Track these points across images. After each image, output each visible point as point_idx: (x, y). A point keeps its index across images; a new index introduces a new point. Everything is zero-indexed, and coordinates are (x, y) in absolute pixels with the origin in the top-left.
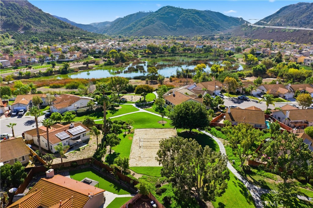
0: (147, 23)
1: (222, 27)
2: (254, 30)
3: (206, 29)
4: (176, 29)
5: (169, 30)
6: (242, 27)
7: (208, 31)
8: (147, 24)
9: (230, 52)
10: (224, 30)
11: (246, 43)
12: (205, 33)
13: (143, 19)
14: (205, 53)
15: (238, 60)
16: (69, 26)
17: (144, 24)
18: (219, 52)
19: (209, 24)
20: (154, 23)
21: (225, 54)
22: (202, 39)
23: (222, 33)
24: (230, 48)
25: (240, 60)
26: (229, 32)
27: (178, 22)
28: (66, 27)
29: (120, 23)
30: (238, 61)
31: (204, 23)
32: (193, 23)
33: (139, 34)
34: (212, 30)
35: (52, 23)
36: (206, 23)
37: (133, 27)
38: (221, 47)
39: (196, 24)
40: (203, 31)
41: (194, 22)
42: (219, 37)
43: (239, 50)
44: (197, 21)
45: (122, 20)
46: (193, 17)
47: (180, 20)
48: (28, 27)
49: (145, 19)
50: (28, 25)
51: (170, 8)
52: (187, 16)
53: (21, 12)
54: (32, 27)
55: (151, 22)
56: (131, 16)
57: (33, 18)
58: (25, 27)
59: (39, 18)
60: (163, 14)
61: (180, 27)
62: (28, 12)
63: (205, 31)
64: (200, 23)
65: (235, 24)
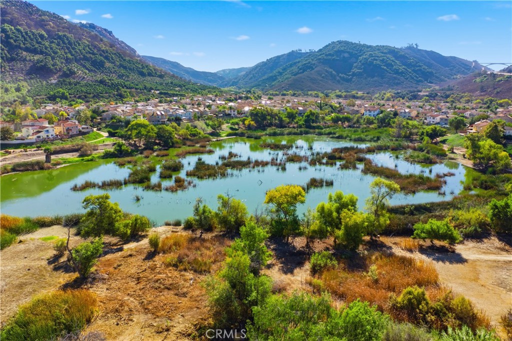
0: (300, 69)
1: (437, 77)
2: (499, 81)
3: (407, 78)
4: (351, 78)
5: (339, 81)
6: (475, 77)
7: (409, 83)
8: (301, 71)
9: (434, 130)
10: (442, 81)
11: (481, 107)
12: (404, 86)
13: (295, 63)
14: (379, 127)
15: (453, 152)
16: (156, 73)
17: (295, 71)
18: (408, 128)
19: (412, 71)
20: (314, 69)
21: (422, 134)
22: (392, 97)
23: (437, 88)
24: (438, 119)
25: (459, 152)
26: (449, 86)
27: (356, 67)
28: (150, 75)
29: (260, 69)
30: (452, 156)
31: (404, 69)
32: (383, 69)
33: (283, 87)
34: (418, 82)
35: (125, 68)
36: (406, 70)
37: (278, 75)
38: (419, 115)
39: (387, 71)
40: (399, 84)
41: (385, 68)
42: (427, 94)
43: (458, 126)
44: (389, 65)
45: (263, 65)
46: (383, 60)
47: (358, 63)
48: (68, 72)
49: (299, 62)
50: (70, 70)
51: (343, 44)
52: (372, 57)
53: (74, 49)
54: (80, 73)
55: (307, 67)
56: (278, 57)
57: (91, 58)
58: (64, 72)
59: (103, 59)
60: (331, 53)
61: (359, 75)
62: (87, 48)
63: (403, 83)
64: (395, 69)
65: (464, 71)
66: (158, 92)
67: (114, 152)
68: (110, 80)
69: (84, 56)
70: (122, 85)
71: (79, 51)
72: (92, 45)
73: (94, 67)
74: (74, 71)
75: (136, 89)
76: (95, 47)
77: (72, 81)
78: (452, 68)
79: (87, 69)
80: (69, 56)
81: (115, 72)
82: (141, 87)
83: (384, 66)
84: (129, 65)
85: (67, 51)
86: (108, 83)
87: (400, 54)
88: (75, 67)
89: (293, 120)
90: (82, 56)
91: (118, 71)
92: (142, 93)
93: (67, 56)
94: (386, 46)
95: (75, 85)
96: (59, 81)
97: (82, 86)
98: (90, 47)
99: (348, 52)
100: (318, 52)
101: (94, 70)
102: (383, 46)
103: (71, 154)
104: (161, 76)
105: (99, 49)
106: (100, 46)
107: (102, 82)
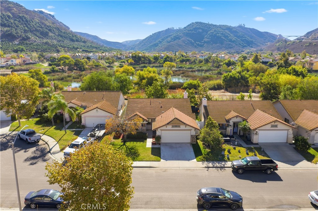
0: (172, 39)
1: (255, 44)
2: (288, 44)
3: (237, 44)
4: (203, 45)
5: (196, 47)
6: (276, 43)
7: (238, 47)
9: (229, 61)
10: (258, 46)
12: (235, 49)
13: (170, 35)
14: (205, 64)
16: (81, 40)
17: (169, 40)
18: (217, 62)
19: (241, 40)
20: (180, 39)
21: (224, 64)
24: (237, 59)
27: (206, 38)
28: (77, 41)
29: (148, 40)
31: (235, 39)
34: (244, 47)
35: (61, 36)
36: (237, 39)
37: (159, 43)
39: (225, 40)
40: (232, 47)
41: (224, 38)
42: (247, 52)
44: (226, 37)
45: (151, 37)
46: (223, 33)
47: (208, 35)
48: (26, 38)
49: (172, 35)
50: (26, 36)
51: (198, 24)
52: (216, 31)
53: (29, 24)
54: (33, 38)
55: (177, 38)
56: (159, 32)
57: (40, 30)
58: (23, 37)
59: (48, 31)
60: (191, 29)
61: (208, 42)
62: (38, 24)
63: (234, 47)
64: (230, 39)
65: (272, 40)
66: (81, 50)
67: (50, 71)
68: (52, 42)
69: (36, 29)
70: (59, 45)
71: (32, 26)
72: (41, 22)
73: (42, 35)
74: (29, 37)
75: (68, 48)
76: (43, 24)
77: (28, 42)
78: (265, 39)
79: (37, 36)
80: (26, 28)
81: (55, 39)
82: (71, 47)
83: (223, 37)
84: (64, 35)
85: (25, 25)
86: (51, 44)
87: (233, 30)
88: (29, 35)
89: (157, 61)
90: (34, 29)
91: (57, 38)
92: (71, 50)
93: (25, 29)
94: (225, 25)
95: (30, 45)
96: (20, 42)
97: (34, 46)
98: (40, 23)
99: (201, 29)
100: (184, 29)
101: (42, 37)
102: (223, 25)
103: (26, 72)
104: (84, 42)
105: (45, 25)
106: (46, 23)
107: (46, 43)
